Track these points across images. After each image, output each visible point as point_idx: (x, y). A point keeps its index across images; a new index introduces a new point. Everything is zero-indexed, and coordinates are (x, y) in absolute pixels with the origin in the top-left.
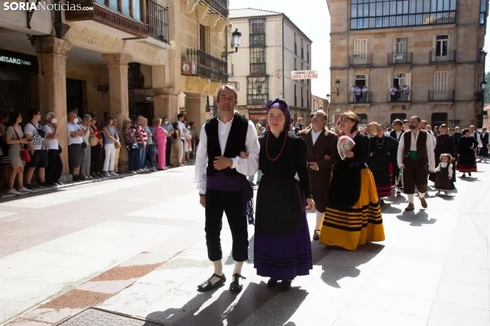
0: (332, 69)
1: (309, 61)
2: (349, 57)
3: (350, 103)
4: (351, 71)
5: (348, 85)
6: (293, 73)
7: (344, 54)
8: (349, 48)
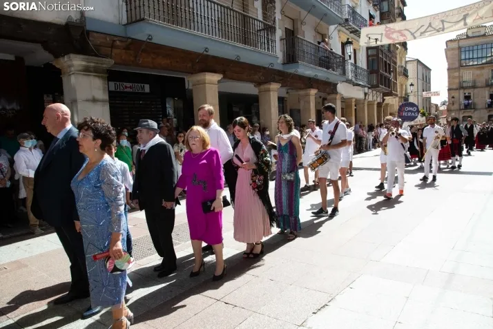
0: (449, 90)
1: (430, 83)
2: (460, 83)
3: (460, 110)
4: (462, 91)
5: (459, 99)
6: (424, 93)
7: (457, 81)
8: (459, 77)
